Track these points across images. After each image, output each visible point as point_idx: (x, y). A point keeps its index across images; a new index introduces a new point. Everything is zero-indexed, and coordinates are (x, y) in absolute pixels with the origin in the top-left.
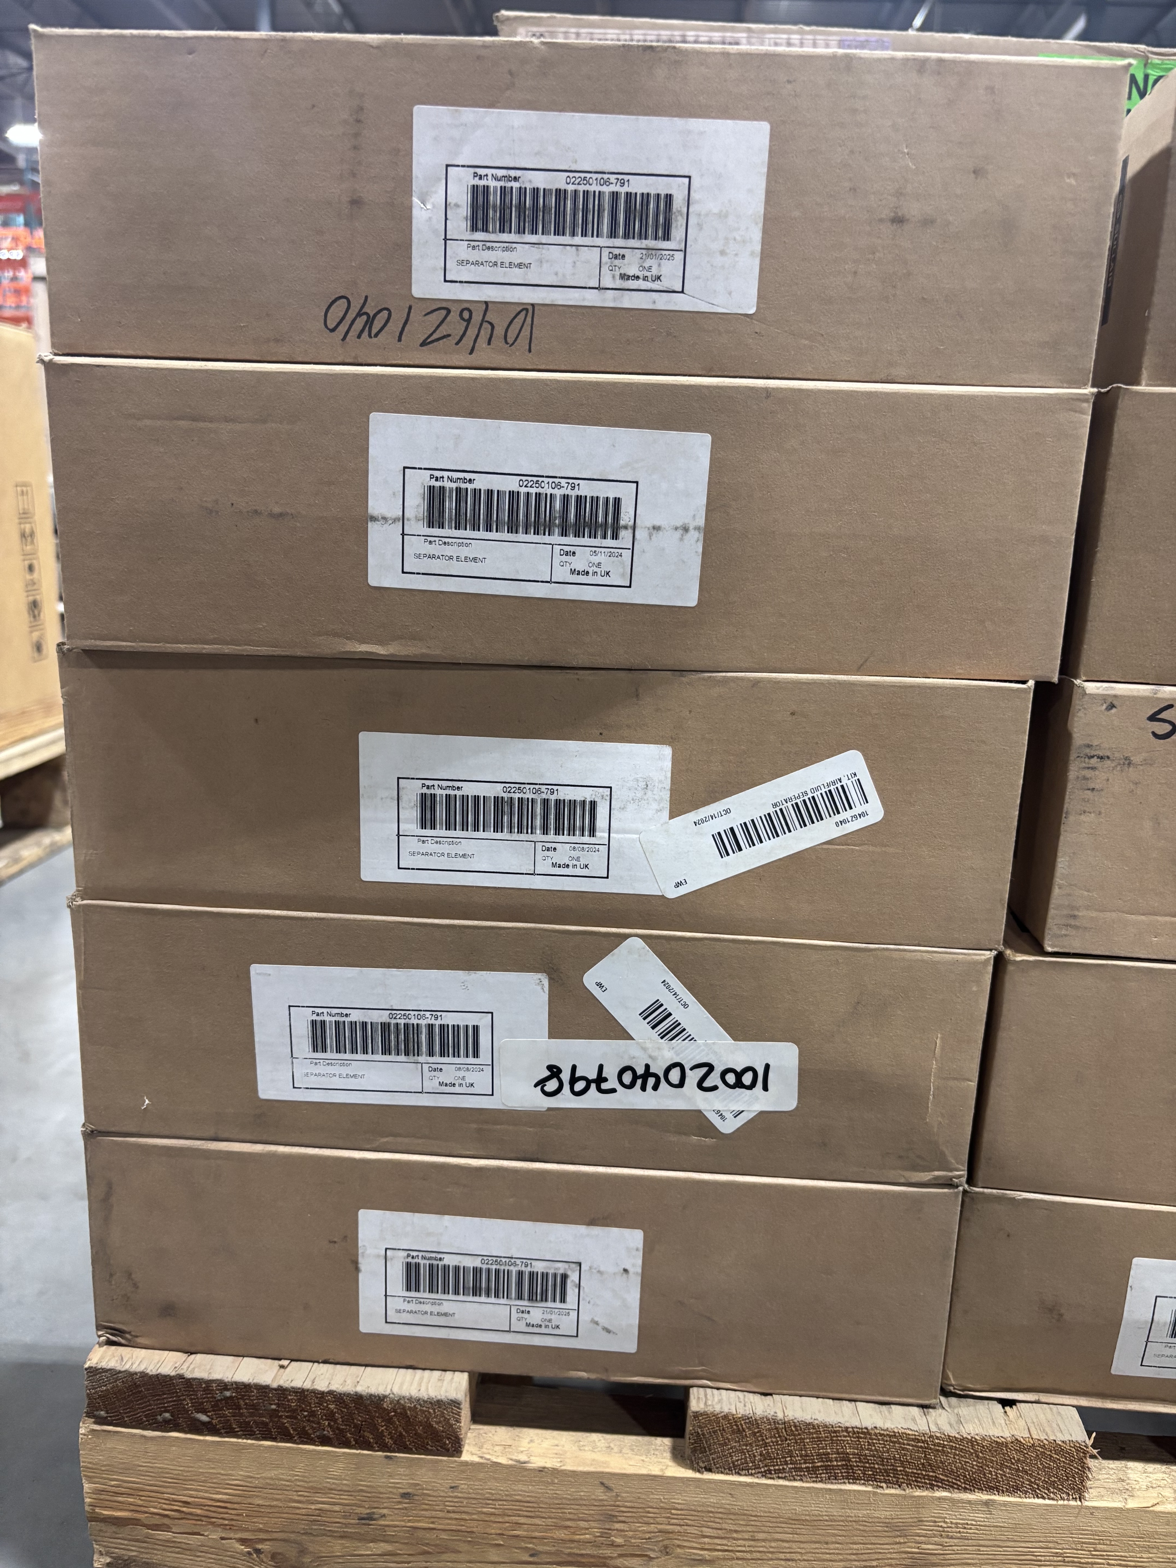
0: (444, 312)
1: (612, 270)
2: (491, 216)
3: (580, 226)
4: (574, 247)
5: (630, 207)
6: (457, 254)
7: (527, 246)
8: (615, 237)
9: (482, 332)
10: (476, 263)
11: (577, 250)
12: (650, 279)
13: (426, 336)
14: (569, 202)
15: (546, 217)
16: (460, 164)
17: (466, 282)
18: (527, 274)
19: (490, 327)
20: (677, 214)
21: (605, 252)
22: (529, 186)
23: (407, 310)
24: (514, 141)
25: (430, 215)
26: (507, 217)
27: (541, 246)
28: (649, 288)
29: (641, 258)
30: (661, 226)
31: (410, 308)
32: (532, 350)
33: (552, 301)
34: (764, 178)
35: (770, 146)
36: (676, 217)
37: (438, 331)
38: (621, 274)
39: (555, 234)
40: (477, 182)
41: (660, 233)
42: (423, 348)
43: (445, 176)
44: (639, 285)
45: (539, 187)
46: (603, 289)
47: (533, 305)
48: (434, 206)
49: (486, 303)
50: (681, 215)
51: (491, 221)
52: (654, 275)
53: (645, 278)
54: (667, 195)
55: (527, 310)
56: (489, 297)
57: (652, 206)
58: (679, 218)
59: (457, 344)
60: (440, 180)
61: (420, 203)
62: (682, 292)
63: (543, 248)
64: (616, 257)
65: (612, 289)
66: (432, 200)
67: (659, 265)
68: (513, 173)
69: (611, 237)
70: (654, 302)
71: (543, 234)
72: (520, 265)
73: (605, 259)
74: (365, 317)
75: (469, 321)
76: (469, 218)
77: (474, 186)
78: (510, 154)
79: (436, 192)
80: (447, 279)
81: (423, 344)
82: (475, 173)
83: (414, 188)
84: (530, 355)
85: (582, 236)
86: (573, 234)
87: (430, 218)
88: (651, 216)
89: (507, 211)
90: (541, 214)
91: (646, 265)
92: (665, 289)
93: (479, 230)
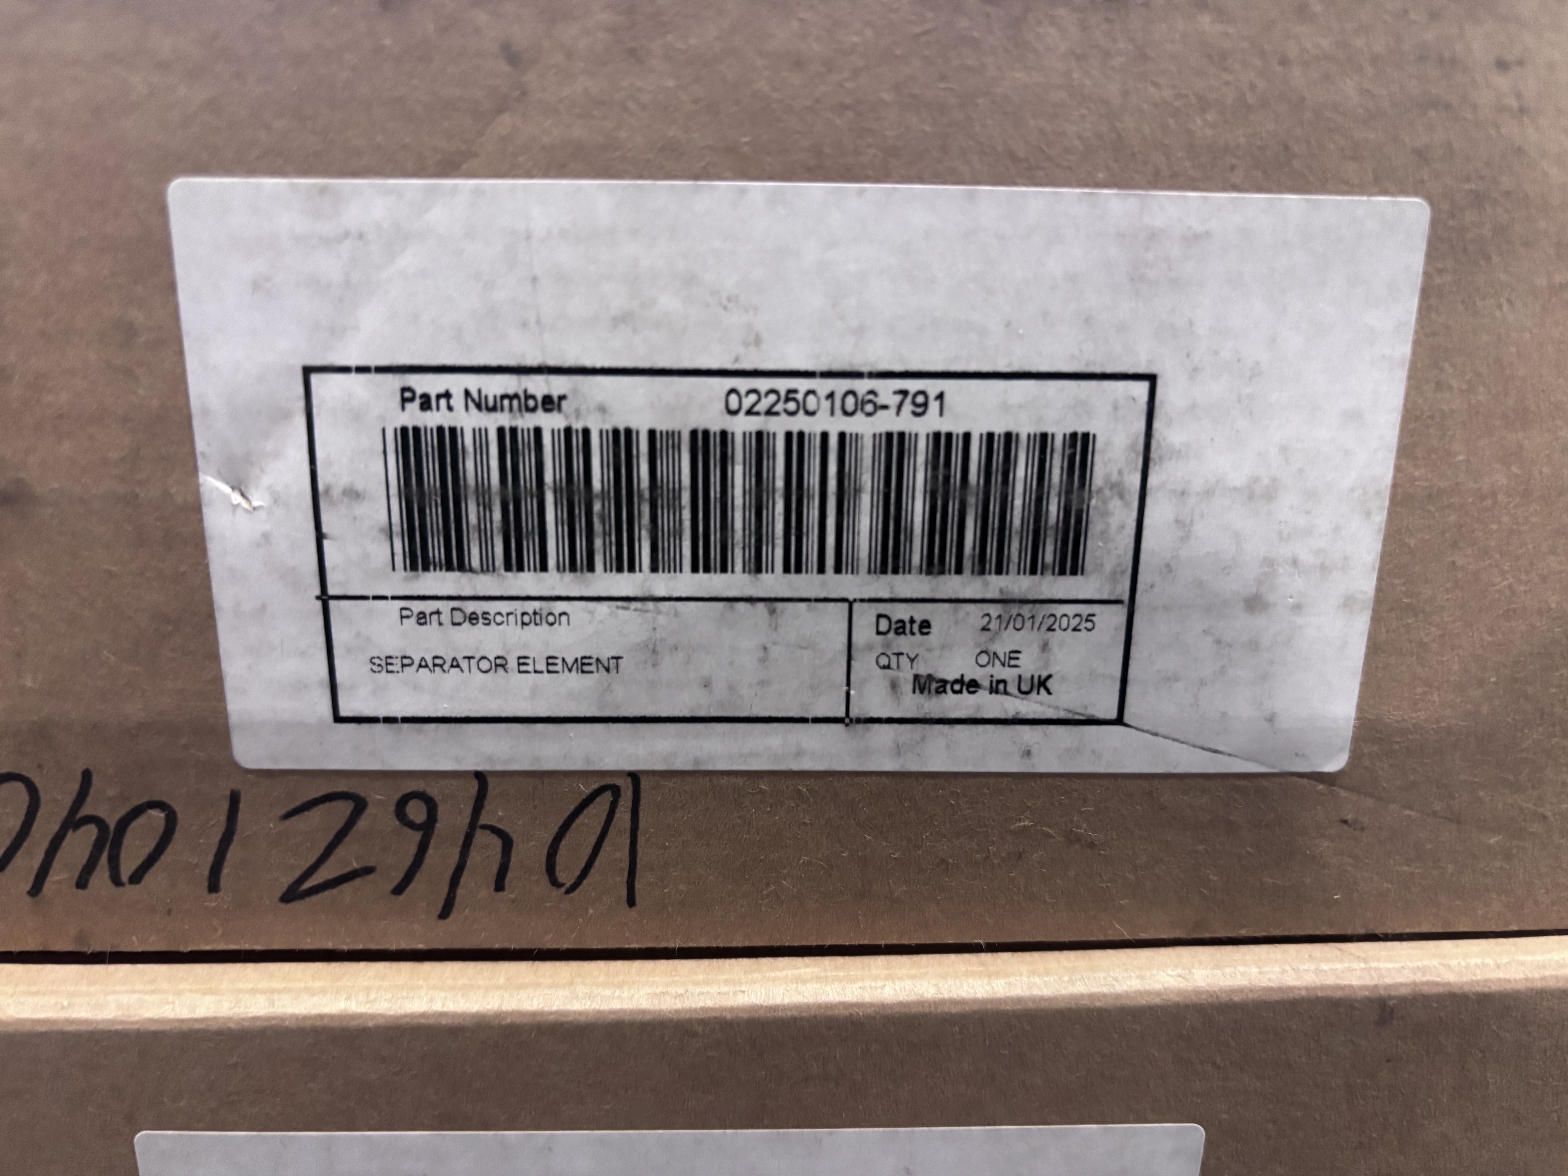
0: (344, 808)
1: (888, 667)
2: (473, 519)
3: (780, 542)
4: (760, 606)
5: (947, 479)
6: (369, 640)
7: (603, 608)
8: (895, 571)
9: (474, 856)
10: (437, 664)
11: (772, 612)
12: (1012, 688)
13: (297, 874)
14: (739, 469)
15: (665, 520)
16: (353, 362)
17: (406, 720)
18: (608, 689)
19: (496, 843)
20: (1108, 493)
21: (865, 617)
22: (596, 425)
23: (225, 806)
24: (534, 280)
25: (267, 527)
26: (529, 521)
27: (650, 605)
28: (1010, 715)
29: (985, 629)
30: (1051, 534)
31: (234, 799)
32: (638, 900)
33: (697, 761)
34: (1401, 376)
35: (1426, 274)
36: (1105, 502)
37: (332, 860)
38: (916, 677)
39: (695, 569)
40: (413, 416)
41: (1049, 554)
42: (290, 906)
43: (302, 404)
44: (979, 708)
45: (633, 426)
46: (859, 721)
47: (634, 777)
48: (276, 500)
49: (480, 776)
50: (1121, 496)
51: (474, 536)
52: (1027, 675)
53: (997, 687)
54: (1074, 435)
55: (616, 790)
56: (490, 759)
57: (1020, 472)
58: (1115, 504)
59: (398, 890)
60: (285, 415)
61: (227, 489)
62: (1119, 721)
63: (659, 612)
64: (900, 628)
65: (890, 721)
66: (267, 480)
67: (1045, 647)
68: (538, 385)
69: (884, 571)
70: (1028, 753)
71: (654, 569)
72: (582, 665)
73: (864, 632)
74: (91, 832)
75: (427, 828)
76: (396, 528)
77: (404, 430)
78: (524, 325)
79: (277, 455)
80: (344, 712)
81: (291, 895)
82: (404, 390)
83: (200, 446)
84: (633, 913)
85: (787, 569)
86: (757, 566)
87: (266, 537)
88: (1018, 502)
89: (529, 506)
90: (646, 509)
91: (1002, 648)
92: (1062, 715)
93: (437, 566)
